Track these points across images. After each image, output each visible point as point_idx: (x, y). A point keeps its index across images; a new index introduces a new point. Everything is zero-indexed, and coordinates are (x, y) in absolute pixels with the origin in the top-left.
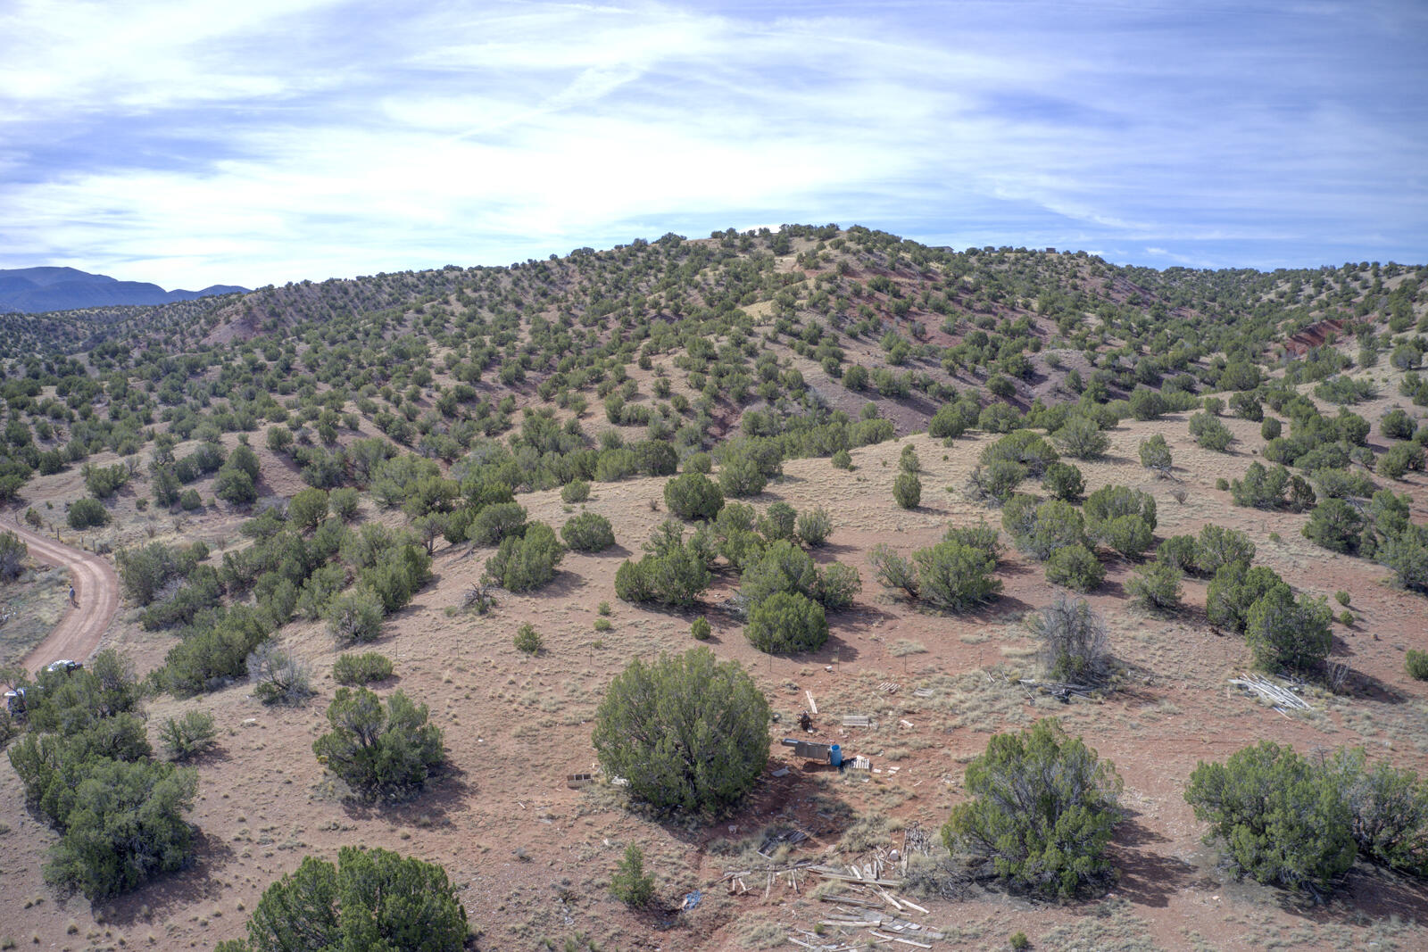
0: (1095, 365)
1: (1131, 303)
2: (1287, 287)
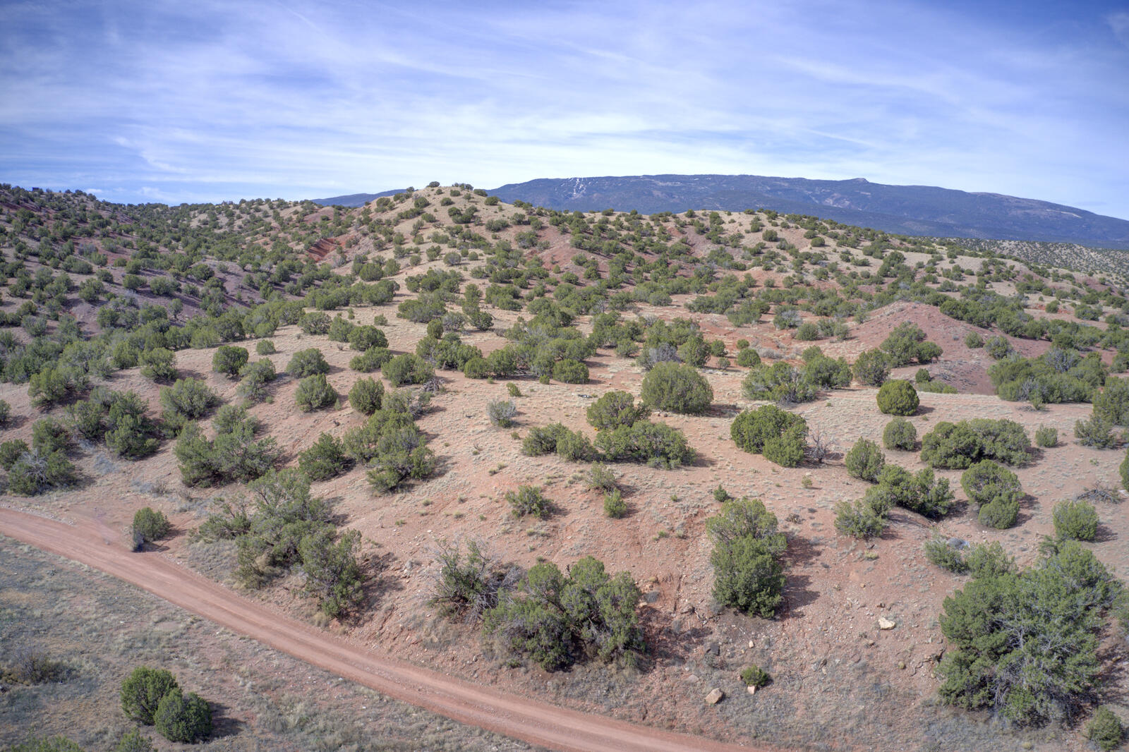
0: (245, 270)
2: (204, 217)
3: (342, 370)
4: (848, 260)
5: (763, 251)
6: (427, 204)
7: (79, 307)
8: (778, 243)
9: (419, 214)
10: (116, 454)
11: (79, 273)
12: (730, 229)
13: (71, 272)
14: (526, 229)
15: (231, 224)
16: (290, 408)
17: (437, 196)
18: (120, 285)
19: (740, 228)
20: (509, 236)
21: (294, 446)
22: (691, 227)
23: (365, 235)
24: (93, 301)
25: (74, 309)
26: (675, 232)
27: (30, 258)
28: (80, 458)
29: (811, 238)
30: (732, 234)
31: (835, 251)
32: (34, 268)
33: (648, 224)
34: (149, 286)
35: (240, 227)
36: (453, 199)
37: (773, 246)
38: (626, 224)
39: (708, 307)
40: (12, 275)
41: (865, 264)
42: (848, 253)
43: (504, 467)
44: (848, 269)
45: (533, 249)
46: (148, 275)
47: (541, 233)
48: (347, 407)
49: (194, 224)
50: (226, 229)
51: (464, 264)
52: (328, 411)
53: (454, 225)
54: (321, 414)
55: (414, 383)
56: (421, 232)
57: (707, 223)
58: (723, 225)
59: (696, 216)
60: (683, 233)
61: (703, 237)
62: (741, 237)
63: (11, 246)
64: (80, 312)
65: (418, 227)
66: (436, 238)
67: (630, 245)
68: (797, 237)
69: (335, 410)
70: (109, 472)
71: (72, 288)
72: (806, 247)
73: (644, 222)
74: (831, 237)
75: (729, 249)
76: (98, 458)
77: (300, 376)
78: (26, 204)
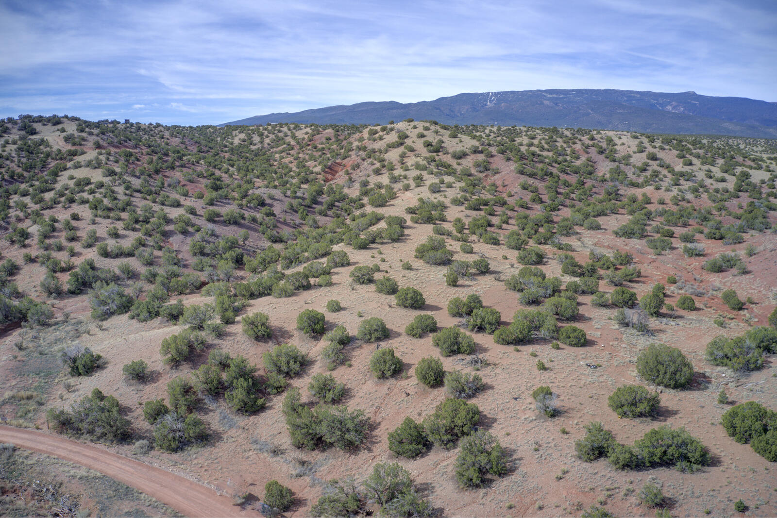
0: (286, 197)
1: (199, 151)
2: (242, 136)
3: (399, 335)
4: (711, 177)
5: (648, 168)
6: (407, 137)
7: (175, 237)
8: (658, 162)
9: (402, 144)
10: (234, 409)
11: (171, 206)
12: (621, 151)
13: (165, 205)
14: (481, 157)
15: (262, 142)
16: (366, 373)
17: (413, 130)
18: (202, 216)
19: (629, 149)
20: (468, 163)
21: (376, 413)
22: (592, 148)
23: (363, 160)
24: (185, 233)
25: (171, 239)
26: (581, 152)
27: (135, 194)
28: (206, 413)
29: (681, 158)
30: (623, 154)
31: (700, 169)
32: (140, 203)
33: (562, 146)
34: (222, 216)
35: (269, 144)
36: (425, 133)
37: (654, 165)
38: (546, 146)
39: (631, 234)
40: (124, 210)
41: (723, 180)
42: (709, 171)
43: (567, 472)
44: (712, 184)
45: (487, 173)
46: (220, 206)
47: (491, 160)
48: (411, 377)
49: (236, 141)
50: (259, 146)
51: (443, 191)
52: (396, 379)
53: (428, 155)
54: (391, 382)
55: (459, 353)
56: (405, 160)
57: (604, 145)
58: (616, 147)
59: (595, 139)
60: (588, 153)
61: (602, 157)
62: (630, 156)
63: (120, 184)
64: (176, 241)
65: (403, 156)
66: (418, 166)
67: (554, 167)
68: (670, 156)
69: (402, 378)
70: (231, 427)
71: (168, 221)
72: (679, 167)
73: (558, 144)
74: (695, 157)
75: (622, 166)
76: (221, 413)
77: (369, 341)
78: (126, 144)
